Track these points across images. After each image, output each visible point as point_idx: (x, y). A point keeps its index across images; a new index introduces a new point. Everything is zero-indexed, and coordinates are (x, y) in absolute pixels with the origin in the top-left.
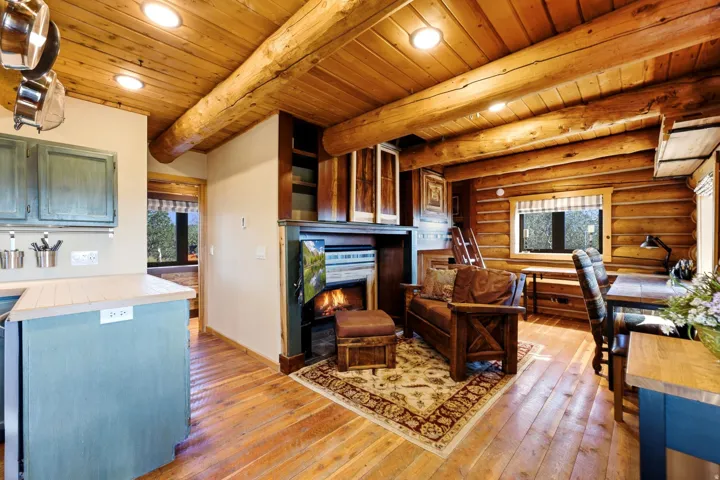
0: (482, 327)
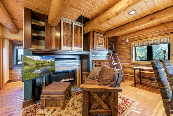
0: (99, 98)
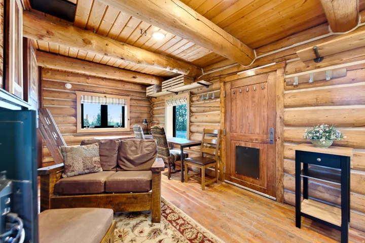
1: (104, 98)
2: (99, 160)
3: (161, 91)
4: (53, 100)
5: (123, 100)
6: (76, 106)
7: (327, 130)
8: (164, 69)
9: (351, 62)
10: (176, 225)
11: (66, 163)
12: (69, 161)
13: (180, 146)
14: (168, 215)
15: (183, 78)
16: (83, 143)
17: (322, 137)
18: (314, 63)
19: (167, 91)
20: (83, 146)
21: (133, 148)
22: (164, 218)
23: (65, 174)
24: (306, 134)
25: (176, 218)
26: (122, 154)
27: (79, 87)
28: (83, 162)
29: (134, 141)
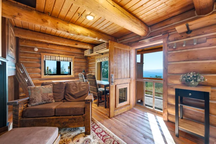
1: (59, 57)
2: (53, 95)
3: (93, 53)
4: (26, 58)
5: (70, 58)
6: (41, 62)
7: (195, 75)
8: (94, 39)
9: (209, 33)
10: (101, 136)
11: (30, 97)
12: (33, 96)
13: (104, 86)
14: (95, 129)
15: (106, 45)
16: (43, 84)
17: (191, 80)
18: (186, 34)
19: (97, 52)
20: (42, 86)
21: (75, 87)
22: (93, 131)
23: (29, 104)
24: (182, 78)
25: (101, 131)
26: (67, 91)
27: (42, 50)
28: (42, 96)
29: (75, 83)
